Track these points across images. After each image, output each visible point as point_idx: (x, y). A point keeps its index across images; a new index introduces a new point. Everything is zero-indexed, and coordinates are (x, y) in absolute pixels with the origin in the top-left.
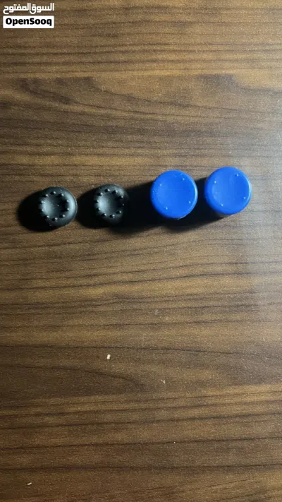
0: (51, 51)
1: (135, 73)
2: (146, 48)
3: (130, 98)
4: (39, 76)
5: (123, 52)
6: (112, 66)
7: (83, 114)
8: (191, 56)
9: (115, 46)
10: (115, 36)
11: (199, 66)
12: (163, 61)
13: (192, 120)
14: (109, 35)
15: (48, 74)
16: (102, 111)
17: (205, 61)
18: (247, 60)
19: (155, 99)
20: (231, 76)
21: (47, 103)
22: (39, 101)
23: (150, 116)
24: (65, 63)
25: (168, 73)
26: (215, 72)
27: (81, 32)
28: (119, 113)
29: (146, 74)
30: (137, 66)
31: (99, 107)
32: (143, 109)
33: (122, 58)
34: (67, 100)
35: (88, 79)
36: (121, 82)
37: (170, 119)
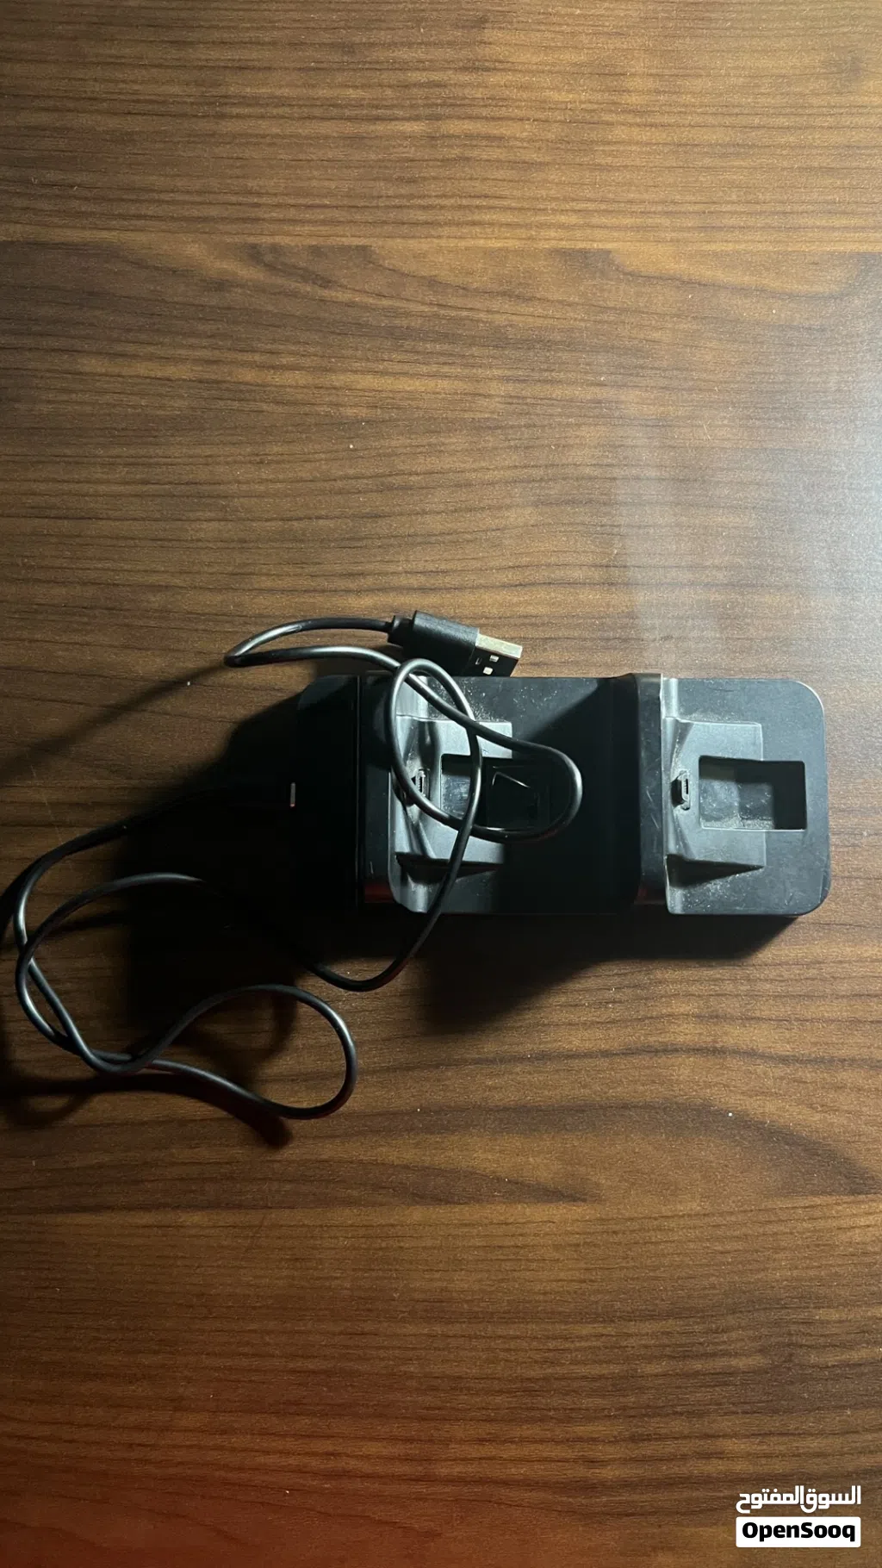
0: (302, 201)
1: (443, 242)
2: (465, 202)
3: (432, 283)
4: (279, 240)
5: (424, 208)
6: (405, 229)
7: (351, 304)
8: (542, 218)
9: (412, 196)
10: (412, 181)
11: (553, 234)
12: (491, 224)
13: (539, 322)
14: (400, 179)
15: (295, 239)
16: (385, 302)
17: (562, 226)
18: (638, 228)
19: (475, 285)
20: (609, 252)
21: (293, 285)
22: (280, 281)
23: (465, 313)
24: (324, 222)
25: (499, 244)
26: (580, 245)
27: (355, 173)
28: (413, 307)
29: (463, 244)
30: (446, 231)
31: (380, 295)
32: (452, 301)
33: (422, 216)
34: (326, 283)
35: (364, 248)
36: (419, 256)
37: (500, 320)
